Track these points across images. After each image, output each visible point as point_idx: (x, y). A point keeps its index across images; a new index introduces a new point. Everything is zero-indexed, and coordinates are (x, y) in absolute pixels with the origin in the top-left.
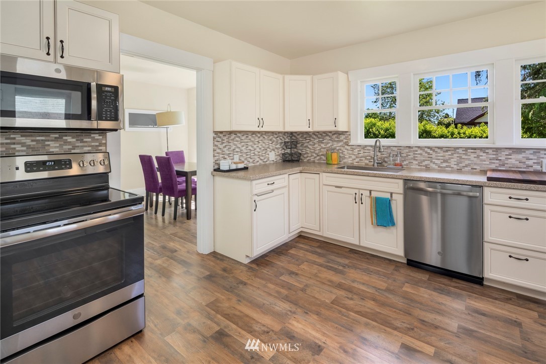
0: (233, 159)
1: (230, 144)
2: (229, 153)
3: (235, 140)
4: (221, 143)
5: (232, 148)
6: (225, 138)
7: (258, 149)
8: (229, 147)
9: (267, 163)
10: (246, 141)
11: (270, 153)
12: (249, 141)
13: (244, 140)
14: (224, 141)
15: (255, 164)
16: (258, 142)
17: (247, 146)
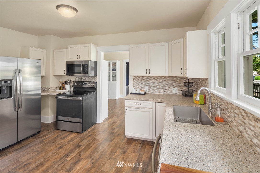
0: (145, 89)
1: (143, 82)
2: (142, 85)
3: (145, 80)
4: (137, 81)
5: (144, 84)
6: (140, 79)
7: (162, 85)
8: (142, 83)
9: (170, 94)
10: (153, 80)
11: (173, 89)
12: (156, 80)
13: (152, 80)
14: (139, 80)
15: (160, 93)
16: (163, 81)
17: (154, 83)
